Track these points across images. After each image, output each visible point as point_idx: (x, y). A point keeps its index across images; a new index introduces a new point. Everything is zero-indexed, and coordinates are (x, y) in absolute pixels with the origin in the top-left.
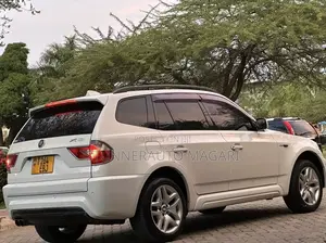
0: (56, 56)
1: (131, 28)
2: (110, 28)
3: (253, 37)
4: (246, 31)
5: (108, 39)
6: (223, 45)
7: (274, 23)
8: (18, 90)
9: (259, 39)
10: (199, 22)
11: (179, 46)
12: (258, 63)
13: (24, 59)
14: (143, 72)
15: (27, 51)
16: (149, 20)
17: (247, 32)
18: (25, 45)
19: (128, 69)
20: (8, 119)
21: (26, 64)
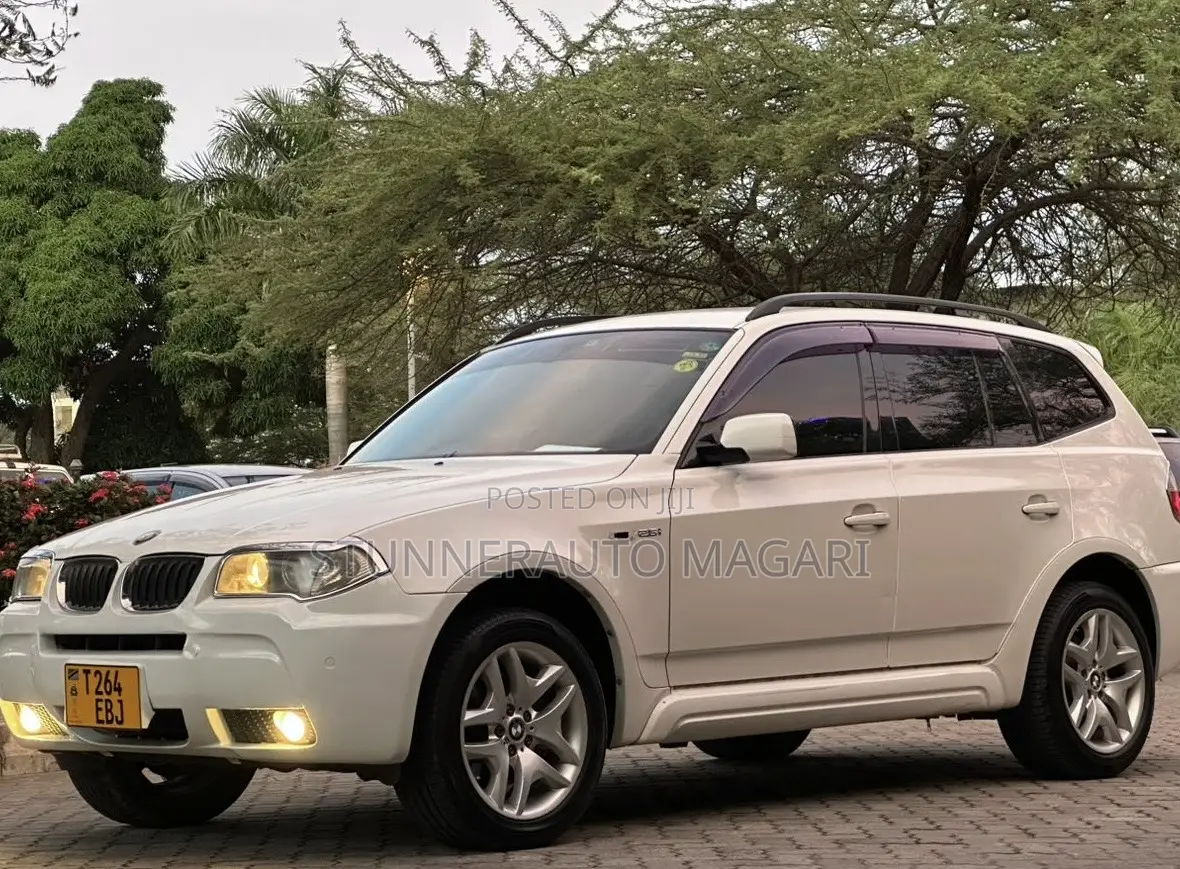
0: (270, 140)
1: (556, 46)
2: (478, 41)
3: (1014, 107)
4: (987, 86)
5: (466, 81)
6: (899, 132)
7: (1098, 62)
8: (122, 257)
9: (1035, 119)
10: (813, 40)
11: (733, 127)
12: (1026, 209)
13: (150, 143)
14: (589, 216)
15: (164, 114)
16: (623, 20)
17: (994, 90)
18: (156, 89)
19: (531, 199)
20: (74, 361)
21: (158, 162)
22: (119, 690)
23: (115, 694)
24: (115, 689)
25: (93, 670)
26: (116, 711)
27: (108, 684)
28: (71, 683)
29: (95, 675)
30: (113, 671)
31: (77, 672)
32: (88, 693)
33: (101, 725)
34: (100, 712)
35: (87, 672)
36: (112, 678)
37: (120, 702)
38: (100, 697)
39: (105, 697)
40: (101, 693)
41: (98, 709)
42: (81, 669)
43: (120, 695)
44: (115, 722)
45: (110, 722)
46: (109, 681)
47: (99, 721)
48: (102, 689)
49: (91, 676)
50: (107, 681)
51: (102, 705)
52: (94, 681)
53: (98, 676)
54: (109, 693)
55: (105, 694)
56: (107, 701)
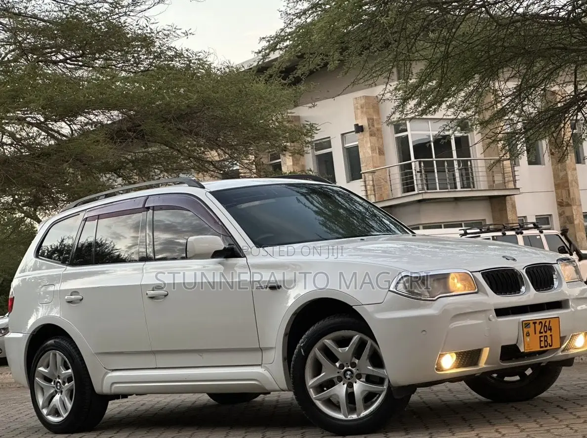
22: (550, 330)
23: (549, 332)
24: (549, 330)
25: (538, 322)
26: (549, 341)
27: (545, 328)
28: (526, 330)
29: (539, 324)
30: (548, 320)
31: (529, 324)
32: (535, 333)
33: (542, 349)
34: (541, 342)
35: (535, 323)
36: (547, 324)
37: (551, 335)
38: (541, 335)
39: (544, 334)
40: (542, 333)
41: (541, 341)
42: (531, 322)
43: (551, 332)
44: (548, 346)
45: (546, 347)
46: (546, 326)
47: (541, 347)
48: (542, 331)
49: (537, 325)
50: (545, 326)
51: (542, 339)
52: (538, 327)
53: (541, 324)
54: (546, 332)
55: (544, 333)
56: (545, 336)
